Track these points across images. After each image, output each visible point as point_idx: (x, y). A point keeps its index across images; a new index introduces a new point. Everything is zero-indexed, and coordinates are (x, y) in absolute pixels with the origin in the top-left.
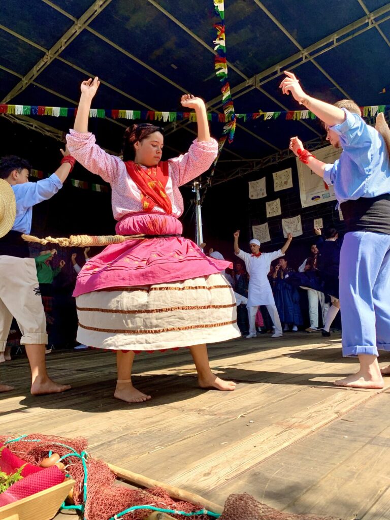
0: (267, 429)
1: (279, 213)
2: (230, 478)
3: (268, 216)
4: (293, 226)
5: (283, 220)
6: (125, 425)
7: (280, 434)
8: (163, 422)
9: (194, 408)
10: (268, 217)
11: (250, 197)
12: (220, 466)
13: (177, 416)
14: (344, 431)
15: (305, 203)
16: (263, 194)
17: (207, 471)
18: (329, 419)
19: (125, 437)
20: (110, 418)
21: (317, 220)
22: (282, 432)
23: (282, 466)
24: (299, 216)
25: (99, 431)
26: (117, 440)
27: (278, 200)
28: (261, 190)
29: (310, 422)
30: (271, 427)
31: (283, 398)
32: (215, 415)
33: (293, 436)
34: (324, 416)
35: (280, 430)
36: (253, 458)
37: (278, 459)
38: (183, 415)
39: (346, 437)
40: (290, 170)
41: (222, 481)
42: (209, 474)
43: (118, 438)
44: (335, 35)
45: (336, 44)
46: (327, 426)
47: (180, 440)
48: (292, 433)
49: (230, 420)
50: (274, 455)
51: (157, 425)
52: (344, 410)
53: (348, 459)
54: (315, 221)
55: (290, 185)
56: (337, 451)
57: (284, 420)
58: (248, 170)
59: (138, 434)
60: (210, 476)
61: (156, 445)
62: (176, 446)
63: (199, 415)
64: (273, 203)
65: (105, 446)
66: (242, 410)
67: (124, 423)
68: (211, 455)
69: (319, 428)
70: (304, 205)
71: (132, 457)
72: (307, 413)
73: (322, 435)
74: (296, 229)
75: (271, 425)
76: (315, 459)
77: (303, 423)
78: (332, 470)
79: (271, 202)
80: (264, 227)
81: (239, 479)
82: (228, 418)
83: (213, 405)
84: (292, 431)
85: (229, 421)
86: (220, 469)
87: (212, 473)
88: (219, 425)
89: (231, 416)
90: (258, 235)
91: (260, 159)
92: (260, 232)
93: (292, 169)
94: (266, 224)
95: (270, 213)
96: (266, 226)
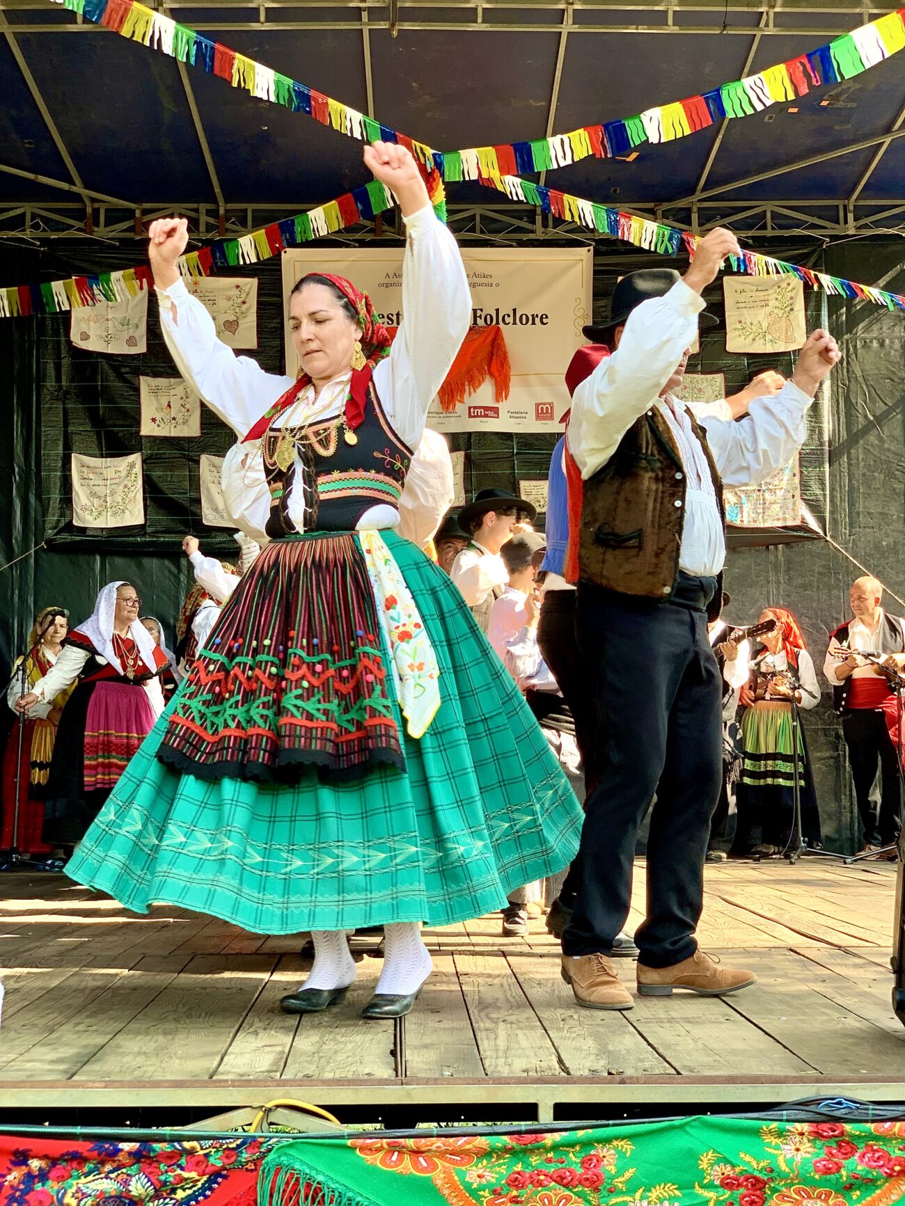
1: (192, 429)
5: (206, 461)
10: (145, 431)
11: (75, 336)
28: (126, 322)
40: (249, 285)
55: (247, 339)
79: (159, 382)
80: (123, 469)
90: (93, 494)
91: (133, 206)
92: (101, 482)
93: (259, 284)
94: (136, 458)
95: (154, 420)
96: (132, 466)
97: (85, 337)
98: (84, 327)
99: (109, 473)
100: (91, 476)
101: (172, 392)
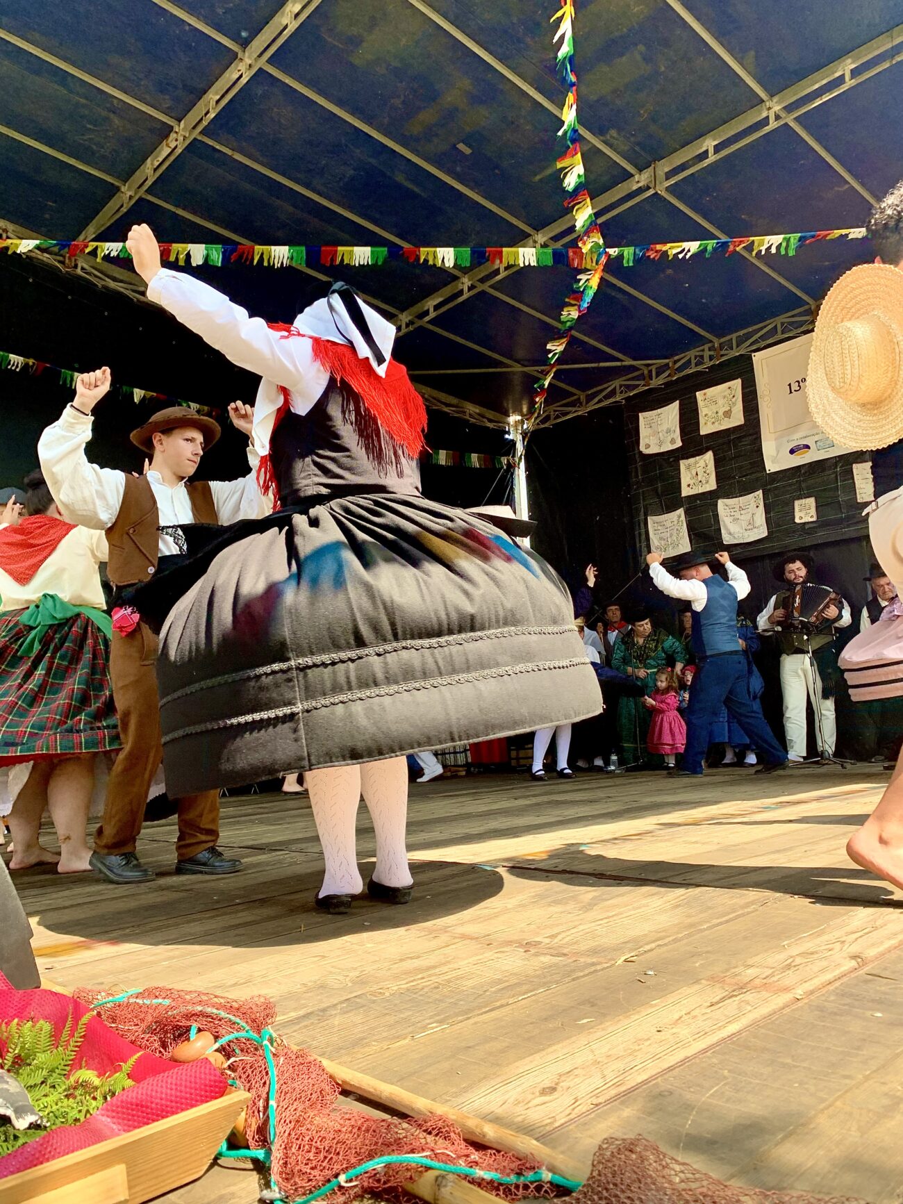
0: (686, 990)
1: (712, 485)
2: (601, 1100)
3: (685, 492)
4: (745, 517)
5: (721, 504)
6: (357, 973)
7: (717, 1003)
8: (445, 969)
9: (516, 938)
10: (684, 494)
11: (642, 448)
12: (576, 1072)
13: (477, 955)
14: (873, 1001)
15: (773, 462)
16: (673, 441)
17: (547, 1084)
18: (837, 973)
19: (358, 1000)
20: (324, 957)
21: (803, 501)
22: (722, 1000)
23: (725, 1078)
24: (760, 493)
25: (299, 986)
26: (339, 1007)
27: (709, 456)
28: (668, 431)
29: (790, 978)
30: (697, 987)
31: (724, 919)
32: (565, 955)
33: (749, 1008)
34: (824, 963)
35: (718, 993)
36: (655, 1057)
37: (715, 1061)
38: (489, 954)
39: (879, 1015)
40: (737, 384)
41: (583, 1108)
42: (553, 1089)
43: (342, 1002)
44: (849, 61)
45: (849, 83)
46: (831, 988)
47: (484, 1010)
48: (748, 1003)
49: (599, 967)
50: (705, 1051)
51: (430, 976)
52: (872, 953)
53: (883, 1066)
54: (797, 503)
55: (738, 419)
56: (859, 1048)
57: (727, 970)
58: (637, 386)
59: (387, 994)
60: (556, 1095)
61: (428, 1021)
62: (476, 1023)
63: (527, 955)
64: (696, 463)
65: (314, 1020)
66: (629, 945)
67: (356, 969)
68: (554, 1048)
69: (812, 992)
70: (771, 466)
71: (375, 1047)
72: (781, 956)
73: (821, 1009)
74: (752, 525)
75: (697, 981)
76: (805, 1065)
77: (775, 979)
78: (846, 1092)
79: (692, 460)
80: (675, 519)
81: (622, 1103)
82: (593, 964)
83: (558, 934)
84: (749, 997)
85: (596, 971)
86: (577, 1080)
87: (559, 1088)
88: (574, 980)
89: (600, 960)
90: (661, 539)
91: (667, 361)
92: (665, 530)
93: (742, 382)
94: (681, 511)
95: (689, 486)
96: (679, 517)
97: (648, 446)
98: (647, 441)
99: (668, 524)
100: (659, 528)
101: (698, 465)
